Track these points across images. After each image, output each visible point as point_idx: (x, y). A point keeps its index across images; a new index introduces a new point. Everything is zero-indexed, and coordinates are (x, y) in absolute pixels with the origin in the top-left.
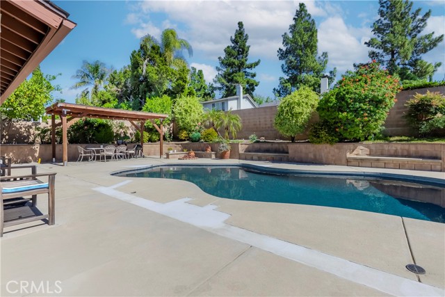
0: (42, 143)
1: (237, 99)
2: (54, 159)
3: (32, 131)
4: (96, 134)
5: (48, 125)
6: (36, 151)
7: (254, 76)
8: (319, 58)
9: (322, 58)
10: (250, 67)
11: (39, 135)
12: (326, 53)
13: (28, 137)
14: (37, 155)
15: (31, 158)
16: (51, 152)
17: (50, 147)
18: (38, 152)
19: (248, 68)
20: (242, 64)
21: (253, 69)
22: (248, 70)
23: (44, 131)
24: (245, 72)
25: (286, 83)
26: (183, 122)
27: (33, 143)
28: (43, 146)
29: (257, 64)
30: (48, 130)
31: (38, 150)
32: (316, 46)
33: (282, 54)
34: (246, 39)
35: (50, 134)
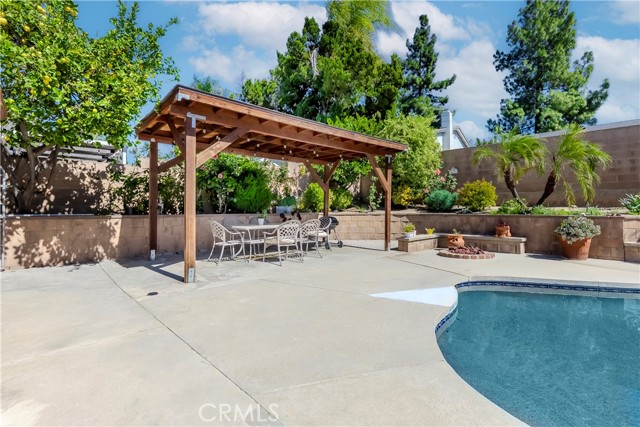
0: (127, 212)
1: (443, 134)
2: (153, 252)
3: (106, 183)
4: (241, 191)
5: (141, 170)
6: (114, 231)
7: (444, 102)
8: (576, 62)
9: (581, 62)
10: (440, 86)
11: (119, 192)
12: (590, 54)
13: (97, 197)
14: (115, 241)
15: (101, 250)
16: (147, 234)
17: (146, 222)
18: (118, 234)
19: (436, 88)
20: (427, 82)
21: (443, 90)
22: (434, 93)
23: (132, 184)
24: (430, 96)
25: (515, 108)
26: (406, 167)
27: (107, 212)
28: (129, 220)
29: (450, 82)
30: (142, 180)
31: (118, 229)
32: (573, 41)
33: (502, 61)
34: (433, 42)
35: (146, 191)
